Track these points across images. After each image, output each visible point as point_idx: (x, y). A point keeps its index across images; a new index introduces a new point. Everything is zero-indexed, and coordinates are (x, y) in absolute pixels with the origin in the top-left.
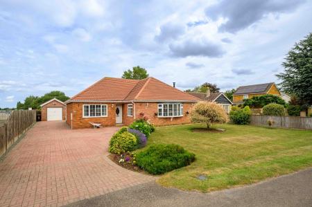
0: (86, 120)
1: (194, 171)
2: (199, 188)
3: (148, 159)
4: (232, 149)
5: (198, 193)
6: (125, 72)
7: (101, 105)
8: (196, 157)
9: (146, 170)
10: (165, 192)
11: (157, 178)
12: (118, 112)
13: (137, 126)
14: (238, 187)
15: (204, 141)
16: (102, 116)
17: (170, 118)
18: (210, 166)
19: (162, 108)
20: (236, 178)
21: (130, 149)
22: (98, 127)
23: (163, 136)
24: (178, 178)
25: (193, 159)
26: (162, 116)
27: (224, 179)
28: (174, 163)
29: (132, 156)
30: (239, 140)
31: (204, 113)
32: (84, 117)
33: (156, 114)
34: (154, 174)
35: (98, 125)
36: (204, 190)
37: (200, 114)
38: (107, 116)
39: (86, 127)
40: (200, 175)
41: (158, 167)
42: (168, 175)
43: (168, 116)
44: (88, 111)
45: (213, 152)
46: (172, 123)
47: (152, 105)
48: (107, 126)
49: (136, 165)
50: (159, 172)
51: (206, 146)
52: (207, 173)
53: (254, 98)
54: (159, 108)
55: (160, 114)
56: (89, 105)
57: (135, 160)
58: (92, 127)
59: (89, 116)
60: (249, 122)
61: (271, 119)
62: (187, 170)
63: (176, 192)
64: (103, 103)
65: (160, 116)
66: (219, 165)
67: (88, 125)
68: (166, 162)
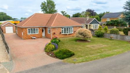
0: (29, 35)
1: (73, 58)
2: (73, 63)
3: (59, 55)
4: (89, 51)
5: (73, 64)
6: (42, 3)
7: (36, 28)
8: (75, 54)
9: (59, 58)
10: (64, 64)
11: (62, 60)
12: (43, 31)
13: (54, 41)
14: (84, 63)
15: (80, 47)
16: (36, 33)
17: (67, 34)
18: (79, 57)
19: (63, 30)
20: (84, 60)
21: (52, 51)
22: (35, 39)
23: (64, 44)
24: (68, 60)
25: (74, 54)
26: (64, 34)
27: (81, 61)
28: (67, 56)
29: (53, 53)
30: (93, 47)
31: (81, 34)
32: (28, 34)
33: (61, 33)
34: (61, 59)
35: (35, 38)
36: (75, 63)
37: (80, 34)
38: (38, 33)
39: (29, 39)
40: (75, 59)
41: (63, 57)
42: (65, 59)
43: (66, 33)
44: (30, 31)
45: (81, 52)
46: (68, 36)
47: (59, 29)
48: (38, 38)
49: (55, 56)
50: (63, 58)
51: (80, 49)
52: (77, 59)
53: (112, 21)
54: (62, 30)
55: (63, 33)
56: (30, 29)
57: (55, 55)
58: (32, 38)
59: (30, 34)
60: (103, 36)
61: (112, 36)
62: (71, 58)
63: (67, 64)
64: (36, 27)
65: (62, 34)
66: (82, 57)
67: (30, 38)
68: (65, 56)
